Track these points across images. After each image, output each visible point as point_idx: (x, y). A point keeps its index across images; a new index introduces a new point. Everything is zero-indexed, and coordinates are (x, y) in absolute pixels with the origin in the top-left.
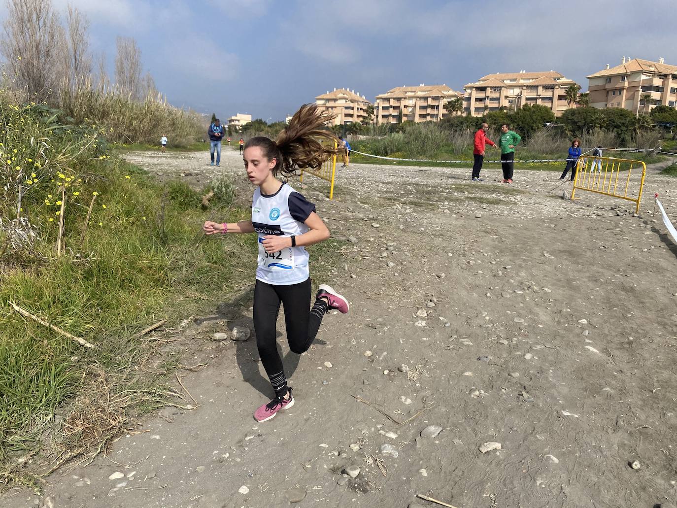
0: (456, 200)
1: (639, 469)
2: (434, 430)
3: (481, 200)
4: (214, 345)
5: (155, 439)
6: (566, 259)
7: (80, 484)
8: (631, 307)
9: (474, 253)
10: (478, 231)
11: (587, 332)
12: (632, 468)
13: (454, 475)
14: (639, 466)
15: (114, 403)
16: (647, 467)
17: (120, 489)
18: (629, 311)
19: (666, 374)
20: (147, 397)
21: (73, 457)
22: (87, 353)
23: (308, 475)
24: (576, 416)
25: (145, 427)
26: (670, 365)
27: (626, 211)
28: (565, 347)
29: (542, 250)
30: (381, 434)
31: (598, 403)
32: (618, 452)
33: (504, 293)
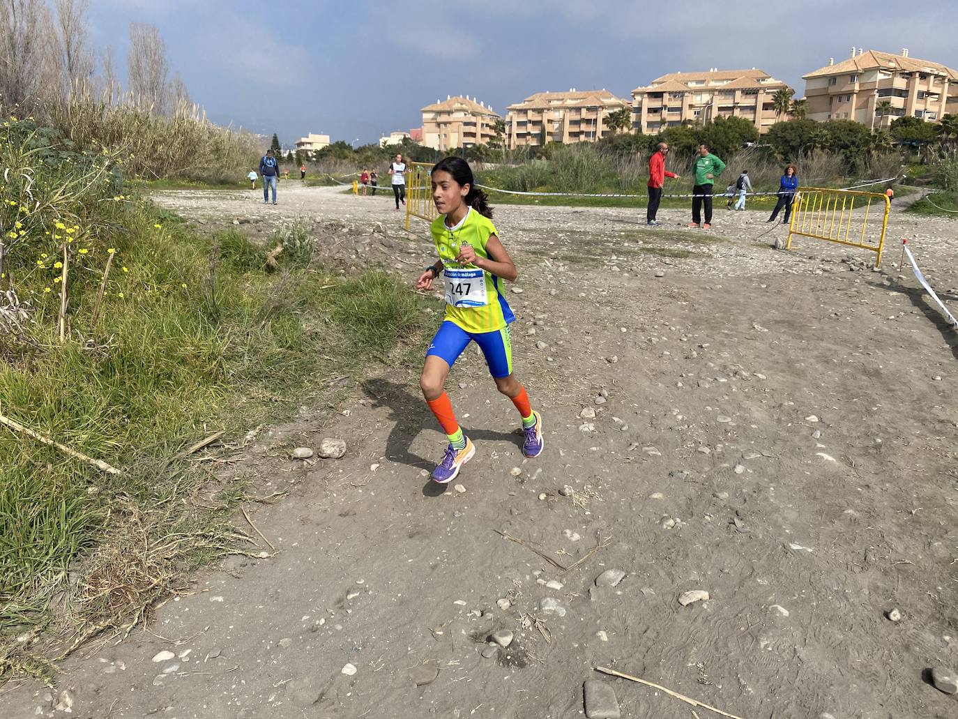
0: (627, 253)
1: (899, 621)
2: (613, 576)
3: (662, 253)
4: (294, 466)
5: (217, 601)
6: (784, 333)
7: (111, 670)
8: (876, 397)
9: (656, 327)
10: (660, 295)
11: (818, 434)
12: (889, 619)
13: (645, 639)
14: (898, 616)
15: (154, 553)
16: (910, 617)
17: (170, 674)
18: (874, 402)
19: (928, 489)
20: (203, 543)
21: (98, 632)
22: (110, 482)
23: (439, 646)
24: (810, 550)
25: (200, 586)
26: (934, 475)
27: (862, 264)
28: (789, 455)
29: (751, 320)
30: (539, 584)
31: (839, 531)
32: (870, 599)
33: (700, 382)
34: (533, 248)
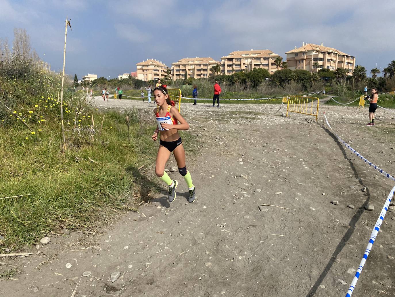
0: (235, 118)
3: (247, 118)
5: (164, 199)
6: (290, 140)
9: (252, 139)
10: (251, 130)
11: (303, 163)
12: (323, 195)
13: (269, 200)
16: (327, 194)
18: (317, 156)
24: (304, 184)
27: (311, 121)
28: (296, 167)
29: (280, 136)
30: (241, 192)
31: (310, 181)
32: (318, 192)
33: (269, 152)
34: (204, 117)
